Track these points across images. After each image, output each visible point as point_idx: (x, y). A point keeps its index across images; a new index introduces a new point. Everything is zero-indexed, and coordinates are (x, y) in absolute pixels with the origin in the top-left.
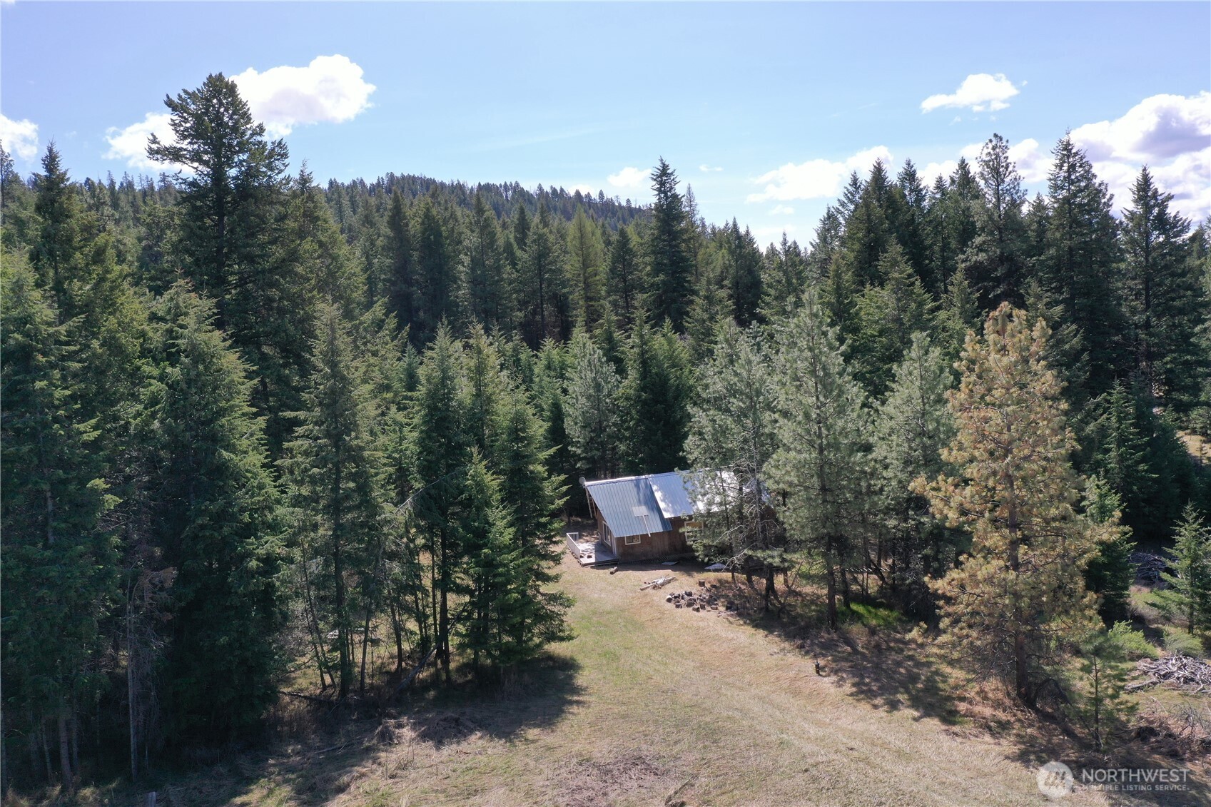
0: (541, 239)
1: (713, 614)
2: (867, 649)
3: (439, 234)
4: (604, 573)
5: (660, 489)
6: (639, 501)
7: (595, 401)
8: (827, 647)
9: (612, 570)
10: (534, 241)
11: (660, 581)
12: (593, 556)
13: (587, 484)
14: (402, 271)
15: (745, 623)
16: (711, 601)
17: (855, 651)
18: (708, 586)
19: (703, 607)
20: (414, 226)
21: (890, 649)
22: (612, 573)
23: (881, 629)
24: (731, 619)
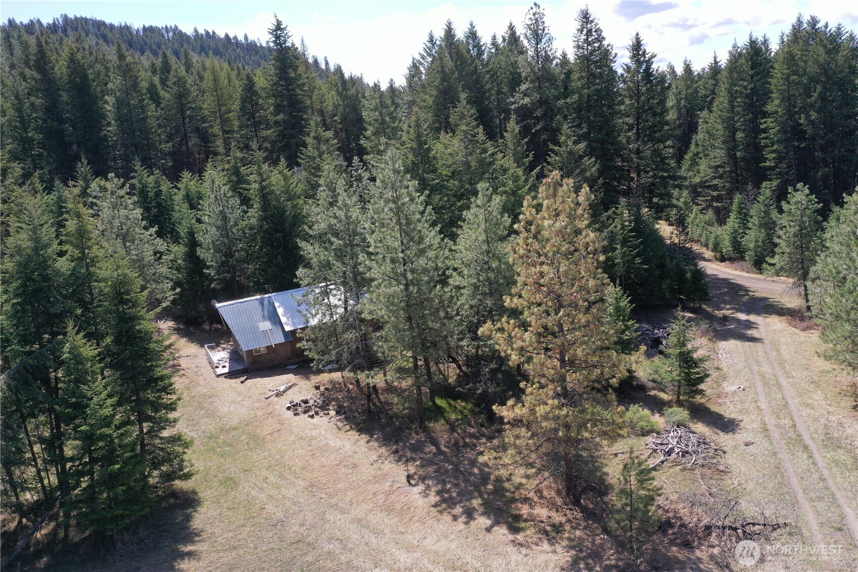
0: (180, 82)
1: (325, 419)
2: (448, 447)
3: (85, 77)
4: (235, 382)
5: (282, 304)
6: (264, 317)
7: (224, 229)
8: (417, 448)
9: (242, 379)
10: (174, 83)
11: (282, 388)
12: (227, 365)
13: (218, 305)
14: (52, 109)
15: (351, 427)
16: (324, 407)
17: (440, 452)
18: (322, 389)
19: (317, 413)
20: (60, 68)
21: (466, 445)
22: (242, 382)
23: (459, 424)
24: (340, 424)
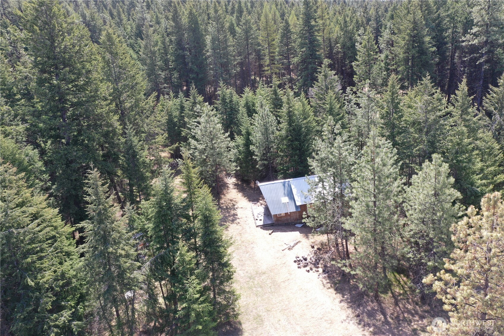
0: (247, 22)
1: (316, 274)
2: (392, 319)
3: (196, 23)
4: (267, 232)
5: (296, 187)
6: (285, 194)
7: (266, 132)
8: (371, 314)
9: (270, 231)
10: (244, 24)
11: (292, 245)
12: (262, 218)
13: (259, 184)
15: (331, 286)
16: (316, 264)
17: (386, 322)
18: (316, 247)
19: (311, 269)
20: (185, 20)
21: (405, 320)
22: (270, 234)
23: (401, 299)
24: (325, 282)
